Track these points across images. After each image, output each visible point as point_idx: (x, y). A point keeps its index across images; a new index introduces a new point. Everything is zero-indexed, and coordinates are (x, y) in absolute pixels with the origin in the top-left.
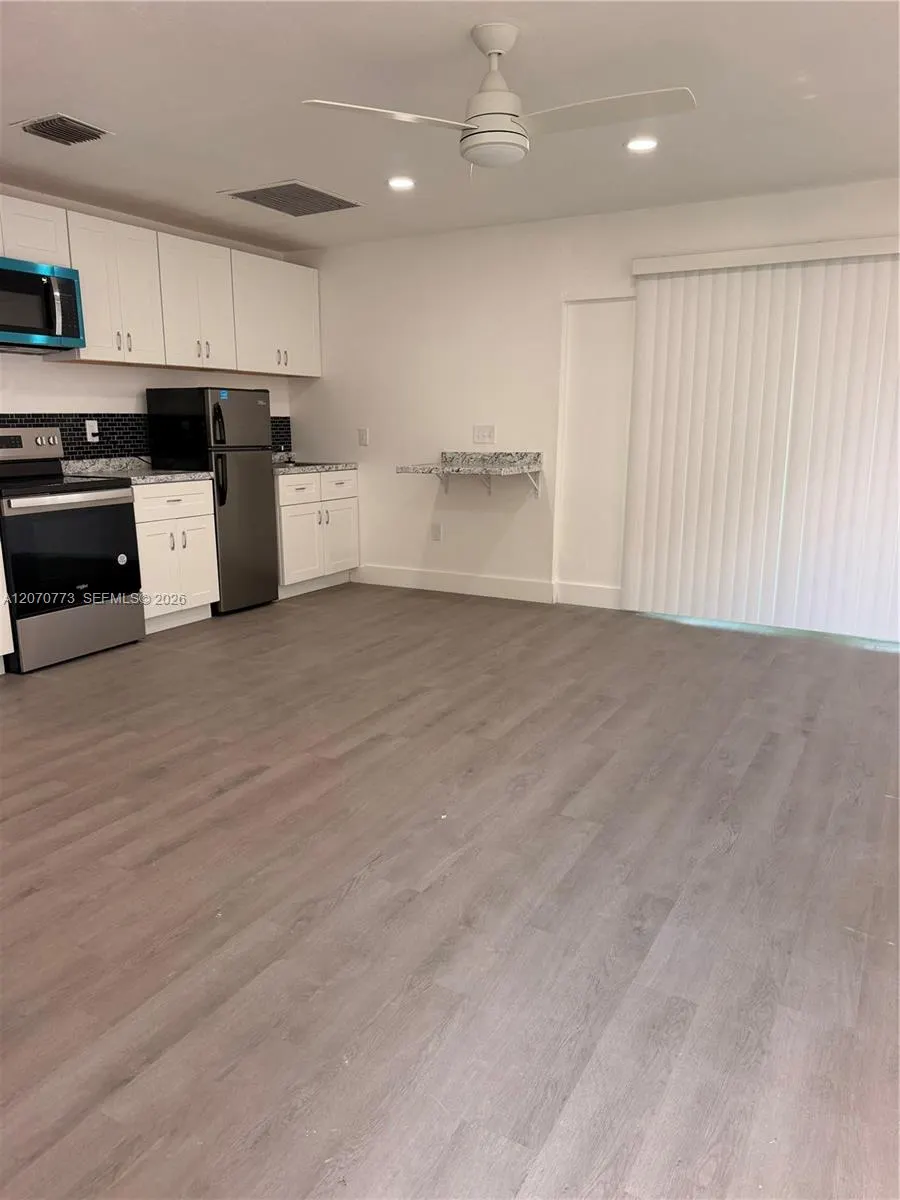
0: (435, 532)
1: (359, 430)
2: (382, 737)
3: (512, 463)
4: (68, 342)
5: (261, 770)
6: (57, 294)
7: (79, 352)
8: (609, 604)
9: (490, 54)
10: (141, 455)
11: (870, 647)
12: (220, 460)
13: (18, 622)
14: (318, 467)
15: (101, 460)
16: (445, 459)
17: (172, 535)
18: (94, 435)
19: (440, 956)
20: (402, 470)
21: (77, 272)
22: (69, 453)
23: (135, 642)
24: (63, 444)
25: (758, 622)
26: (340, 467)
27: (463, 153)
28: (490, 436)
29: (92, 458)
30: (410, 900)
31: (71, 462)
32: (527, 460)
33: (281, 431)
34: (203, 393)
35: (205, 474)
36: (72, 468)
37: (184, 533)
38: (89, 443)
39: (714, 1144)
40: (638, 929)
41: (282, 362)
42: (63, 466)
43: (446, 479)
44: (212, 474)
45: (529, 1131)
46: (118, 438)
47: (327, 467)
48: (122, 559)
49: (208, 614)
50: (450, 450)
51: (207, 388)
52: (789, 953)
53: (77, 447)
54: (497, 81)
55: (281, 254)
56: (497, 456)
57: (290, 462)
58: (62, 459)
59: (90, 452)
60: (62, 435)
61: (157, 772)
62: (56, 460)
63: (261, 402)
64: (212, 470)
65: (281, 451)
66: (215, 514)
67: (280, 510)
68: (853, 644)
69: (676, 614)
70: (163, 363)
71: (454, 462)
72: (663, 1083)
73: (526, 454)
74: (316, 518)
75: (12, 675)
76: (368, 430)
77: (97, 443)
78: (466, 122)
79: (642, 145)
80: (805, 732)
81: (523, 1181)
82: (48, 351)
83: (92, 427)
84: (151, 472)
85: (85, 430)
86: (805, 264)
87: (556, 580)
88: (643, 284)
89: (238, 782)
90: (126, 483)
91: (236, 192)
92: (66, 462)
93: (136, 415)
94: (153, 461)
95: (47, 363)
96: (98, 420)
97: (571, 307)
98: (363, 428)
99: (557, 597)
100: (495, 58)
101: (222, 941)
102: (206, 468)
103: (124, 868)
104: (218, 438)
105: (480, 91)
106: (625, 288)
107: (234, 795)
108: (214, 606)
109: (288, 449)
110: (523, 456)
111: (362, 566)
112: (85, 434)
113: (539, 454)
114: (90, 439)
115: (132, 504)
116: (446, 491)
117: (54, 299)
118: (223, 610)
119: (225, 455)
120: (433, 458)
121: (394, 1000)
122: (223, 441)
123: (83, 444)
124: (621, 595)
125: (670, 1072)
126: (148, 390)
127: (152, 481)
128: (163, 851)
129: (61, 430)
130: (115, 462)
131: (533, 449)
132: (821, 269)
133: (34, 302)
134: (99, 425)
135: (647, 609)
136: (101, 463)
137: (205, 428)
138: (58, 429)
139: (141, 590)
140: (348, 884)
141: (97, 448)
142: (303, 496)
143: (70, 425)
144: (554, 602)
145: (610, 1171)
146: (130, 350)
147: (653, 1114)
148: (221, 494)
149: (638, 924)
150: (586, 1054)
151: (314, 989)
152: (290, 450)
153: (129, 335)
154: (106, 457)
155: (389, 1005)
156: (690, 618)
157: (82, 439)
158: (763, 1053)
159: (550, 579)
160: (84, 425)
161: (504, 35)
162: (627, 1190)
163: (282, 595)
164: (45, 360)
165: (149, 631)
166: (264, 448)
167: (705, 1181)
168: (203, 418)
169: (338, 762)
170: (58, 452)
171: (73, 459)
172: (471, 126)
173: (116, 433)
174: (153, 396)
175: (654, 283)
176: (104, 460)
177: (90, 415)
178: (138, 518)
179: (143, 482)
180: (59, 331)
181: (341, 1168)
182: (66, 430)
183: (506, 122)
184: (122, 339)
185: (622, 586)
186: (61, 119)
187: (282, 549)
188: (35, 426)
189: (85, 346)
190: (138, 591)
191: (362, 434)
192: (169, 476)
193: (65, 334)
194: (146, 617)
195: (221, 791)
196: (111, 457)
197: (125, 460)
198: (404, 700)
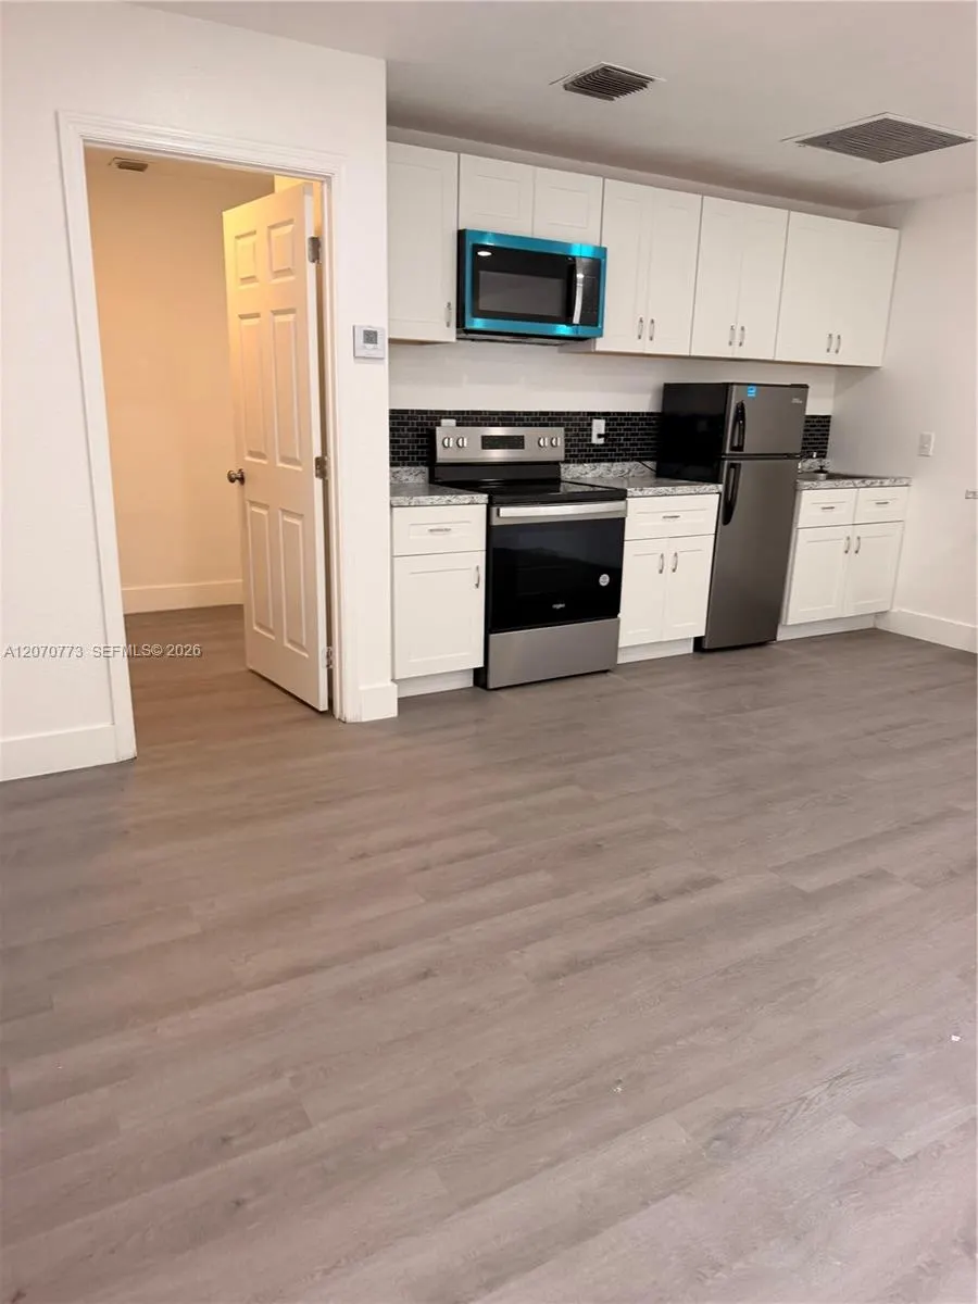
1: (922, 436)
2: (879, 877)
4: (583, 331)
5: (712, 881)
6: (580, 276)
7: (595, 342)
10: (647, 459)
12: (733, 470)
13: (492, 636)
14: (857, 482)
15: (602, 464)
17: (662, 556)
18: (600, 436)
20: (974, 495)
21: (605, 249)
22: (571, 456)
23: (605, 672)
24: (566, 446)
26: (887, 482)
29: (594, 461)
31: (571, 465)
33: (817, 433)
34: (727, 390)
35: (712, 486)
36: (571, 472)
37: (676, 554)
38: (593, 445)
41: (833, 350)
42: (562, 470)
44: (721, 487)
46: (625, 440)
47: (868, 482)
48: (604, 580)
49: (689, 649)
51: (732, 384)
53: (581, 450)
55: (855, 213)
57: (821, 471)
58: (563, 462)
59: (592, 456)
60: (566, 435)
61: (590, 849)
62: (557, 463)
63: (796, 401)
64: (721, 483)
65: (811, 457)
66: (716, 534)
67: (797, 532)
70: (687, 354)
74: (843, 544)
75: (479, 689)
76: (934, 437)
77: (602, 445)
82: (562, 342)
83: (599, 426)
84: (653, 481)
85: (591, 430)
89: (681, 892)
90: (621, 495)
91: (806, 137)
92: (566, 466)
93: (648, 414)
94: (658, 467)
95: (563, 355)
96: (606, 419)
98: (926, 433)
101: (613, 1133)
102: (714, 479)
103: (526, 974)
104: (736, 444)
107: (673, 908)
108: (698, 641)
109: (822, 455)
111: (895, 610)
112: (591, 435)
114: (595, 440)
115: (623, 520)
117: (576, 282)
118: (706, 647)
119: (740, 465)
122: (740, 448)
123: (587, 445)
126: (666, 385)
127: (650, 493)
128: (576, 965)
129: (566, 430)
130: (618, 467)
133: (555, 286)
134: (607, 425)
136: (602, 467)
137: (723, 431)
138: (562, 429)
139: (619, 615)
140: (795, 1104)
141: (600, 450)
142: (831, 517)
143: (576, 424)
146: (651, 339)
148: (727, 511)
152: (824, 457)
153: (652, 321)
154: (609, 461)
157: (585, 440)
160: (590, 425)
163: (782, 635)
164: (560, 352)
165: (621, 660)
166: (789, 456)
168: (722, 418)
169: (812, 900)
170: (559, 454)
171: (574, 462)
173: (623, 435)
174: (670, 392)
176: (606, 464)
177: (599, 413)
178: (628, 535)
179: (640, 494)
180: (576, 319)
182: (571, 430)
184: (645, 326)
186: (605, 70)
187: (791, 579)
188: (541, 425)
189: (601, 336)
190: (616, 616)
191: (924, 443)
192: (670, 489)
193: (583, 322)
194: (620, 645)
195: (657, 899)
196: (613, 461)
197: (628, 465)
198: (924, 824)
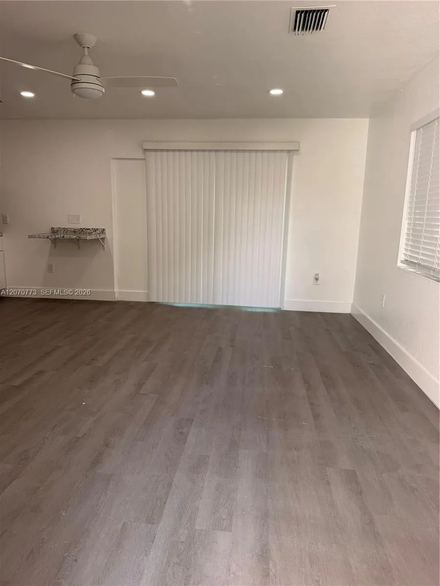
0: (50, 268)
3: (90, 234)
8: (143, 299)
9: (83, 47)
11: (250, 310)
16: (54, 231)
19: (97, 461)
20: (30, 237)
25: (201, 303)
27: (73, 91)
28: (77, 220)
30: (76, 442)
32: (98, 232)
39: (225, 504)
40: (181, 432)
43: (55, 241)
45: (152, 519)
50: (56, 226)
52: (240, 429)
54: (88, 60)
56: (82, 230)
68: (244, 309)
69: (173, 302)
71: (59, 232)
72: (203, 487)
73: (97, 229)
76: (8, 216)
78: (73, 76)
79: (148, 93)
80: (232, 346)
81: (155, 537)
86: (216, 151)
87: (116, 290)
88: (147, 153)
97: (115, 161)
98: (4, 215)
99: (118, 297)
100: (86, 49)
105: (80, 63)
106: (140, 155)
110: (95, 230)
113: (104, 230)
116: (55, 247)
120: (47, 230)
121: (80, 484)
124: (148, 295)
125: (204, 482)
131: (101, 227)
132: (222, 154)
135: (160, 300)
140: (43, 440)
144: (116, 300)
145: (189, 523)
147: (201, 499)
149: (180, 431)
150: (170, 485)
151: (38, 488)
155: (77, 486)
156: (179, 303)
158: (237, 467)
159: (114, 289)
161: (90, 39)
162: (197, 528)
167: (224, 517)
172: (76, 79)
175: (153, 153)
181: (73, 555)
183: (93, 79)
185: (148, 290)
191: (4, 218)
